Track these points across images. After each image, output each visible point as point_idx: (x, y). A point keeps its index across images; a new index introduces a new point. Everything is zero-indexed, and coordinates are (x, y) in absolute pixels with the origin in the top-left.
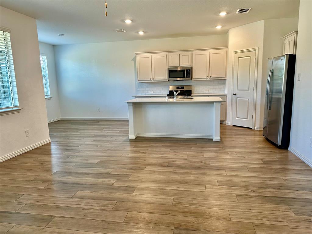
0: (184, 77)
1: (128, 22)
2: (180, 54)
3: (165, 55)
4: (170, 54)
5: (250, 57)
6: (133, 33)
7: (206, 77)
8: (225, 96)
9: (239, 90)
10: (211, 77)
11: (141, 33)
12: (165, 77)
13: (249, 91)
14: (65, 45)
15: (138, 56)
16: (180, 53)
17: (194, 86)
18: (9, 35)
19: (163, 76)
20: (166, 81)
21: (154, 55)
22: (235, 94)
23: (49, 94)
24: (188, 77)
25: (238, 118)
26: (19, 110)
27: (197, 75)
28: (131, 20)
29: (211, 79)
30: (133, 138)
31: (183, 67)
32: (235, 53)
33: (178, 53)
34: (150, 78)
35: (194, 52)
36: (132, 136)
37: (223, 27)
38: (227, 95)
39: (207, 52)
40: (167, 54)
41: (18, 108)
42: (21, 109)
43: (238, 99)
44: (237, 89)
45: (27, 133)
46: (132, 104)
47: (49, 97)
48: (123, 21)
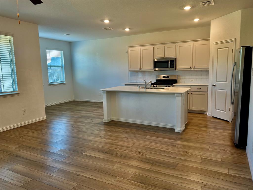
0: (168, 67)
1: (107, 21)
2: (165, 47)
3: (151, 47)
4: (157, 47)
5: (228, 48)
6: (121, 30)
7: (190, 68)
8: (207, 87)
9: (218, 81)
10: (195, 68)
11: (127, 30)
12: (151, 68)
13: (227, 83)
14: (76, 42)
15: (130, 49)
16: (166, 45)
17: (180, 76)
18: (12, 38)
19: (150, 66)
20: (152, 71)
21: (142, 48)
22: (215, 86)
23: (65, 80)
24: (172, 68)
25: (217, 109)
26: (18, 94)
27: (181, 66)
28: (109, 20)
29: (195, 69)
30: (106, 122)
31: (167, 58)
32: (215, 44)
33: (164, 45)
34: (139, 68)
35: (178, 44)
36: (106, 120)
37: (200, 19)
38: (208, 86)
39: (191, 44)
40: (153, 46)
41: (17, 93)
42: (19, 93)
43: (217, 90)
44: (216, 80)
45: (24, 111)
46: (105, 92)
47: (65, 82)
48: (103, 21)
